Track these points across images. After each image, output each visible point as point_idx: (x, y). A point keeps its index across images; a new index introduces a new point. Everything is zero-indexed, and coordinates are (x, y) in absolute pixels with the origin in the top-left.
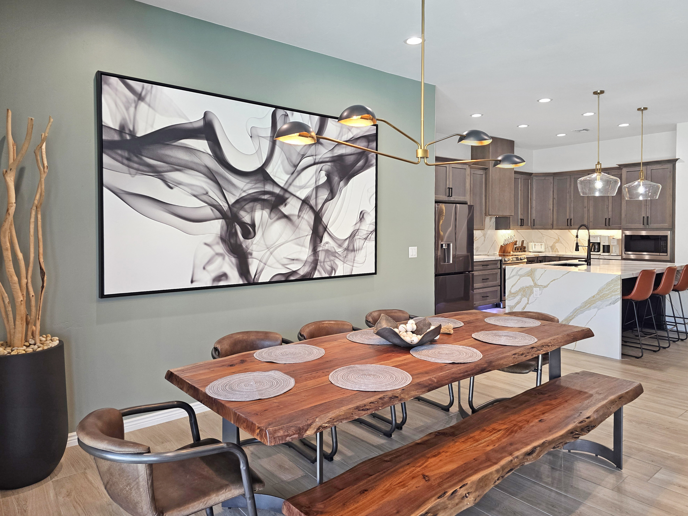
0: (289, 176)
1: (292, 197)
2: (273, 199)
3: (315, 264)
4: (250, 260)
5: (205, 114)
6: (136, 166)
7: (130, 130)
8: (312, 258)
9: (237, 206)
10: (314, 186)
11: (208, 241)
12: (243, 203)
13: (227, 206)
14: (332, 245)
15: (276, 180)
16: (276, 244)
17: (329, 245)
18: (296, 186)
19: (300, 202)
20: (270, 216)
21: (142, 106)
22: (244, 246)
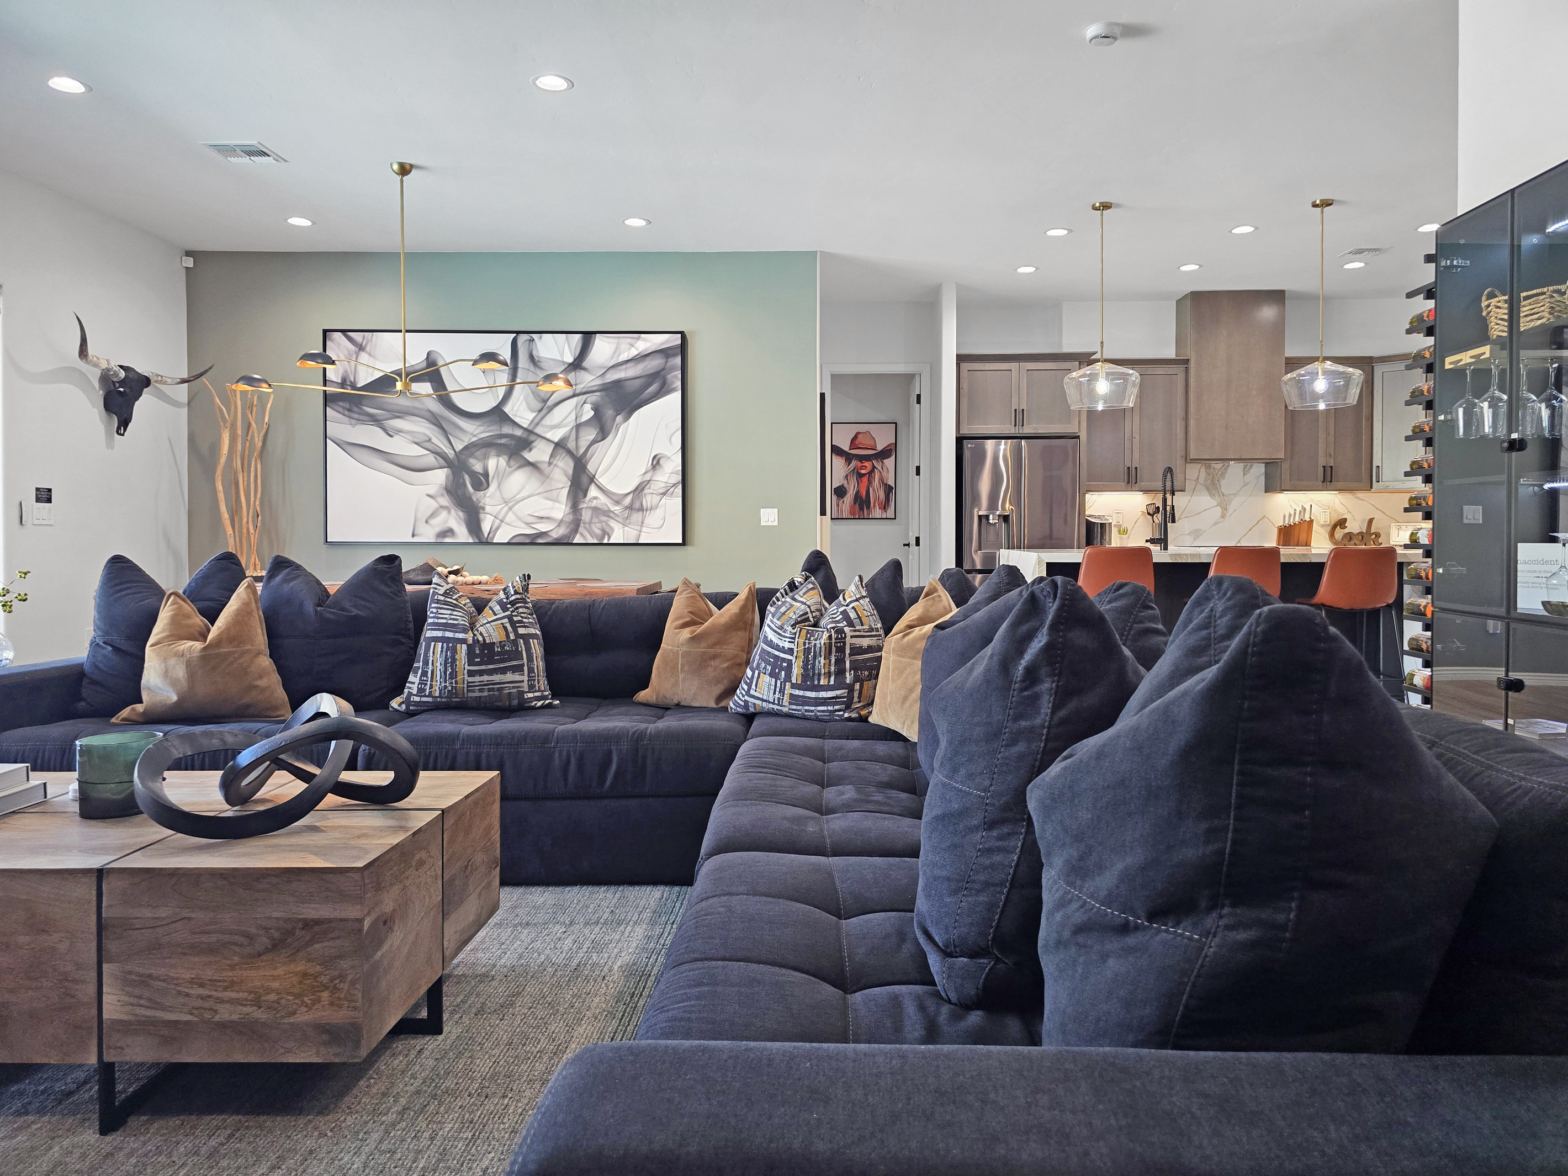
0: (535, 414)
1: (540, 439)
2: (513, 443)
3: (576, 525)
4: (482, 516)
5: (428, 354)
6: (356, 416)
7: (351, 382)
8: (571, 517)
9: (466, 452)
10: (573, 424)
11: (431, 493)
12: (473, 450)
13: (453, 453)
14: (603, 502)
15: (517, 420)
16: (517, 497)
17: (599, 501)
18: (546, 426)
19: (552, 446)
20: (508, 464)
21: (364, 357)
22: (475, 499)
